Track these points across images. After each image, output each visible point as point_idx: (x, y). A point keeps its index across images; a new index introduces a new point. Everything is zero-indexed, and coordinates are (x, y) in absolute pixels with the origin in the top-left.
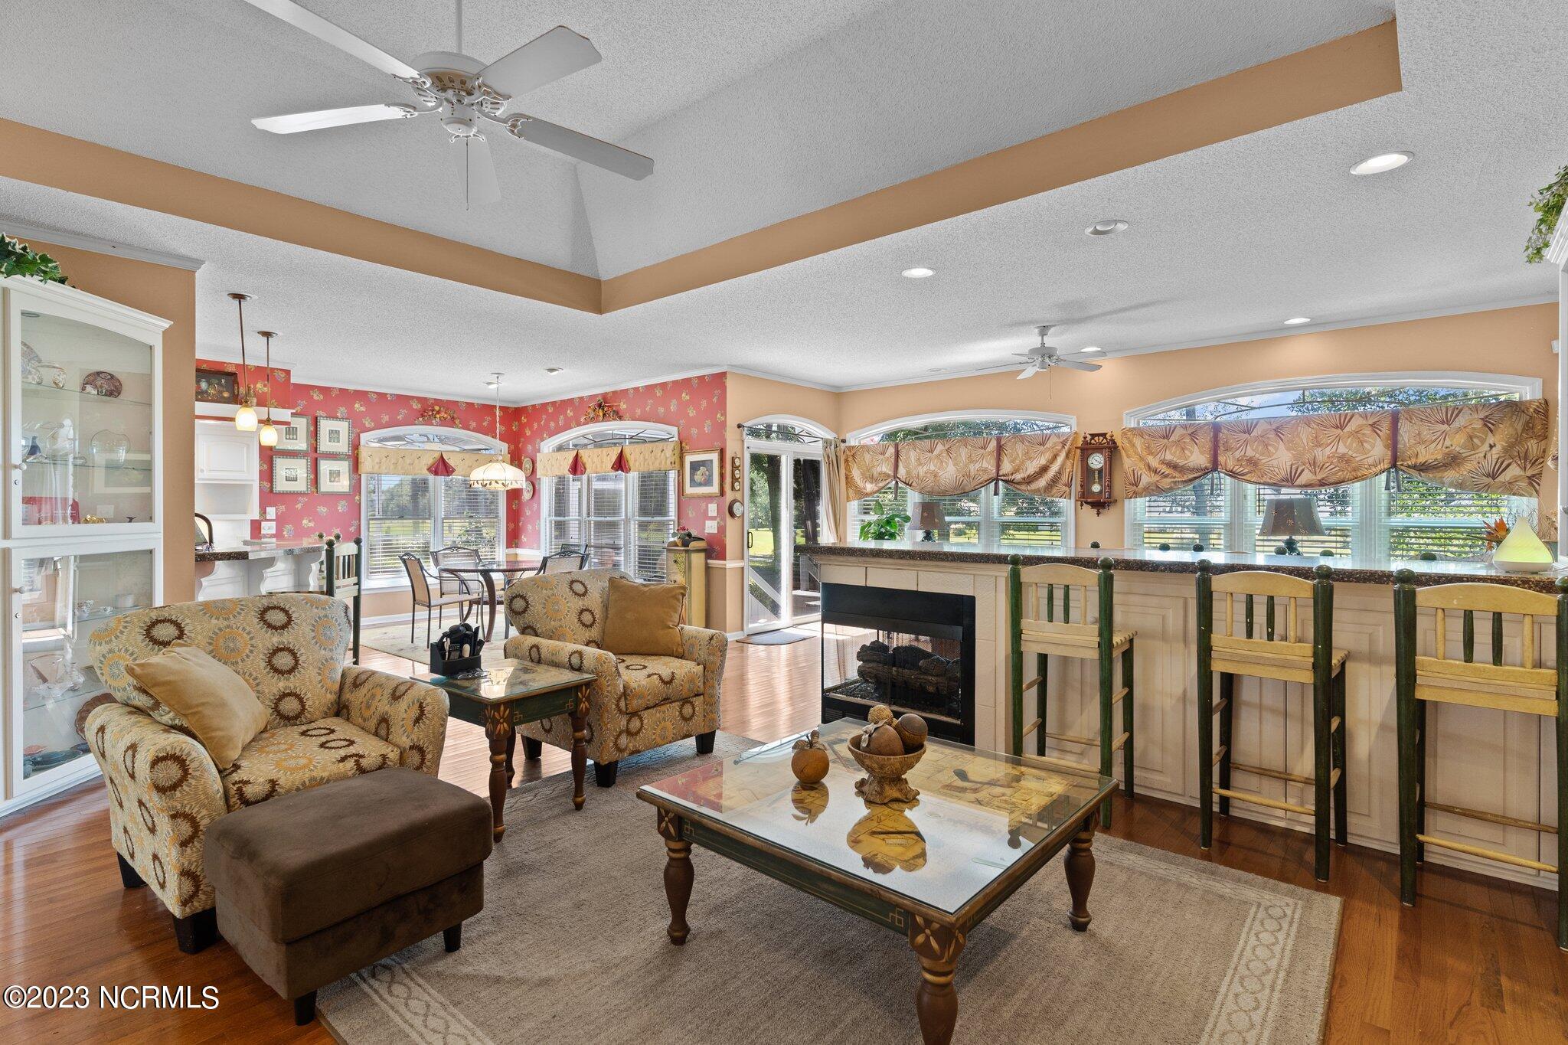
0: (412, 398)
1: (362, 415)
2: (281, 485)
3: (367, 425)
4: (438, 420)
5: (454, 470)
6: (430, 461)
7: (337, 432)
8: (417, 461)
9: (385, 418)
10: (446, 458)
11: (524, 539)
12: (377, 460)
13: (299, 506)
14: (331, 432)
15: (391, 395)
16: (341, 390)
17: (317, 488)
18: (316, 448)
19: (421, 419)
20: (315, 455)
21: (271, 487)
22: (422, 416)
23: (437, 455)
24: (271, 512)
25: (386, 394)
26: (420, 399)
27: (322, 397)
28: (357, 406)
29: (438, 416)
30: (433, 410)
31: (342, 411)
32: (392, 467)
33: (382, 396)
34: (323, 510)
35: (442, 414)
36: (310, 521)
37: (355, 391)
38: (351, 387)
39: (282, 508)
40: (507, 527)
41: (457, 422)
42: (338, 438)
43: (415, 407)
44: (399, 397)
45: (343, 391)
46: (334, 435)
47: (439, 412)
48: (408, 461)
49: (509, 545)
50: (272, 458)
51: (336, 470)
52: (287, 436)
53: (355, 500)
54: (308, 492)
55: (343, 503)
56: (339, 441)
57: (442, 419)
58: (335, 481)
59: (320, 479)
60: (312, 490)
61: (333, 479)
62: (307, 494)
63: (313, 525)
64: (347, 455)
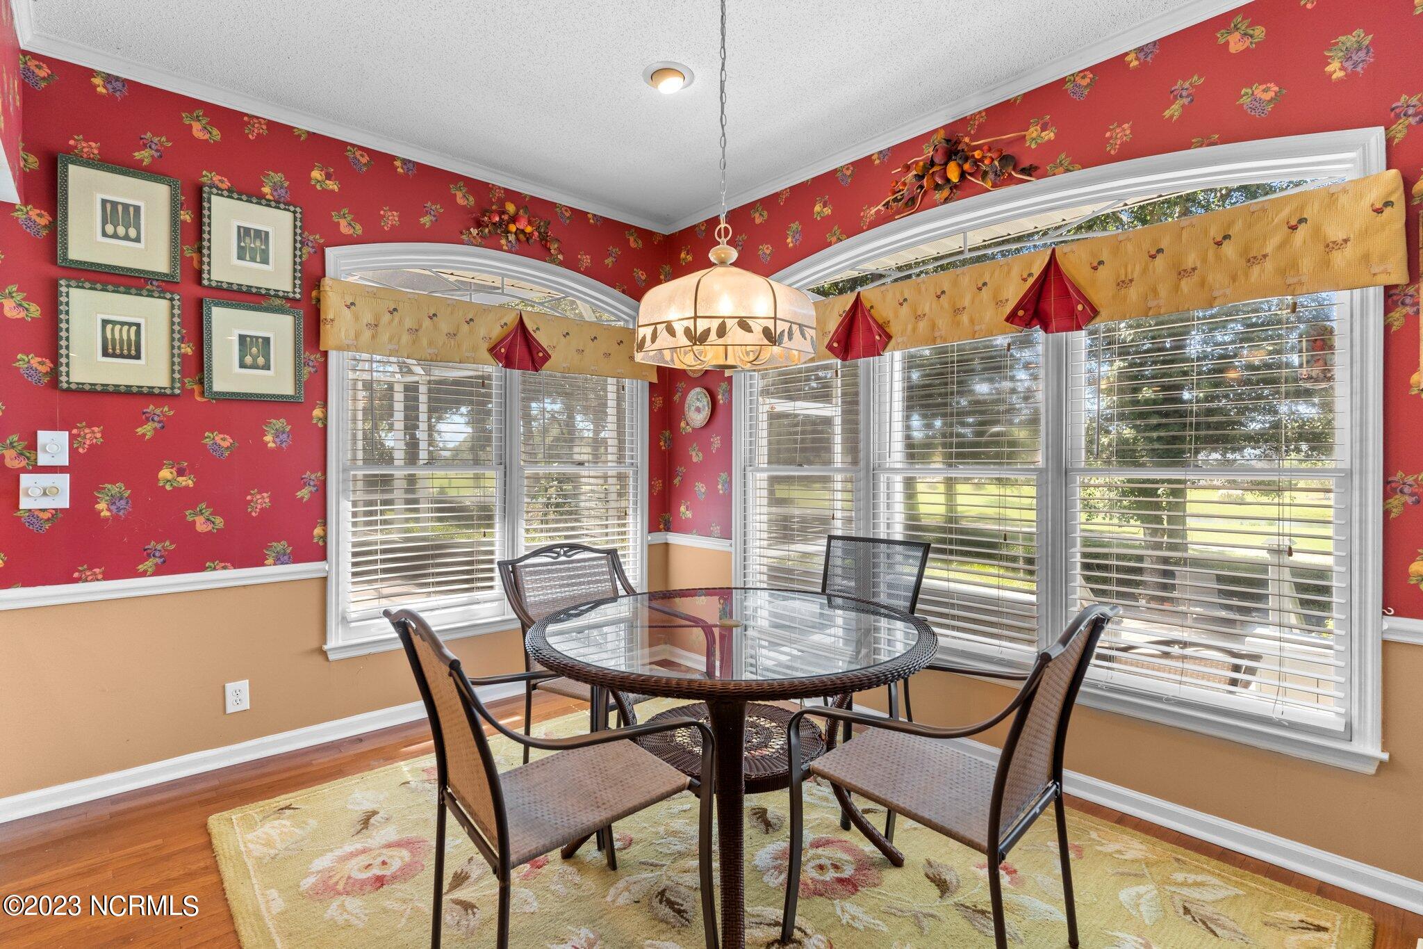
0: (454, 178)
1: (330, 200)
2: (90, 370)
3: (345, 229)
4: (512, 238)
5: (547, 357)
6: (496, 332)
7: (262, 236)
8: (465, 328)
9: (391, 218)
10: (530, 326)
11: (685, 512)
12: (368, 317)
13: (147, 430)
14: (243, 233)
15: (405, 162)
16: (271, 125)
17: (201, 382)
18: (199, 273)
19: (474, 231)
20: (196, 291)
21: (57, 374)
22: (479, 224)
23: (511, 319)
24: (55, 445)
25: (393, 158)
27: (216, 134)
28: (316, 174)
29: (513, 228)
30: (502, 212)
31: (272, 182)
32: (405, 338)
33: (382, 160)
34: (220, 441)
35: (522, 224)
36: (180, 473)
37: (312, 135)
38: (304, 123)
39: (93, 435)
40: (651, 487)
41: (554, 247)
42: (265, 252)
43: (460, 201)
44: (424, 171)
45: (279, 131)
46: (251, 242)
47: (514, 219)
48: (445, 327)
49: (654, 527)
50: (57, 288)
51: (257, 338)
52: (110, 229)
53: (312, 418)
54: (177, 391)
55: (279, 423)
56: (265, 261)
57: (522, 237)
58: (254, 366)
59: (210, 358)
60: (188, 386)
61: (248, 360)
62: (173, 396)
63: (190, 483)
64: (287, 299)
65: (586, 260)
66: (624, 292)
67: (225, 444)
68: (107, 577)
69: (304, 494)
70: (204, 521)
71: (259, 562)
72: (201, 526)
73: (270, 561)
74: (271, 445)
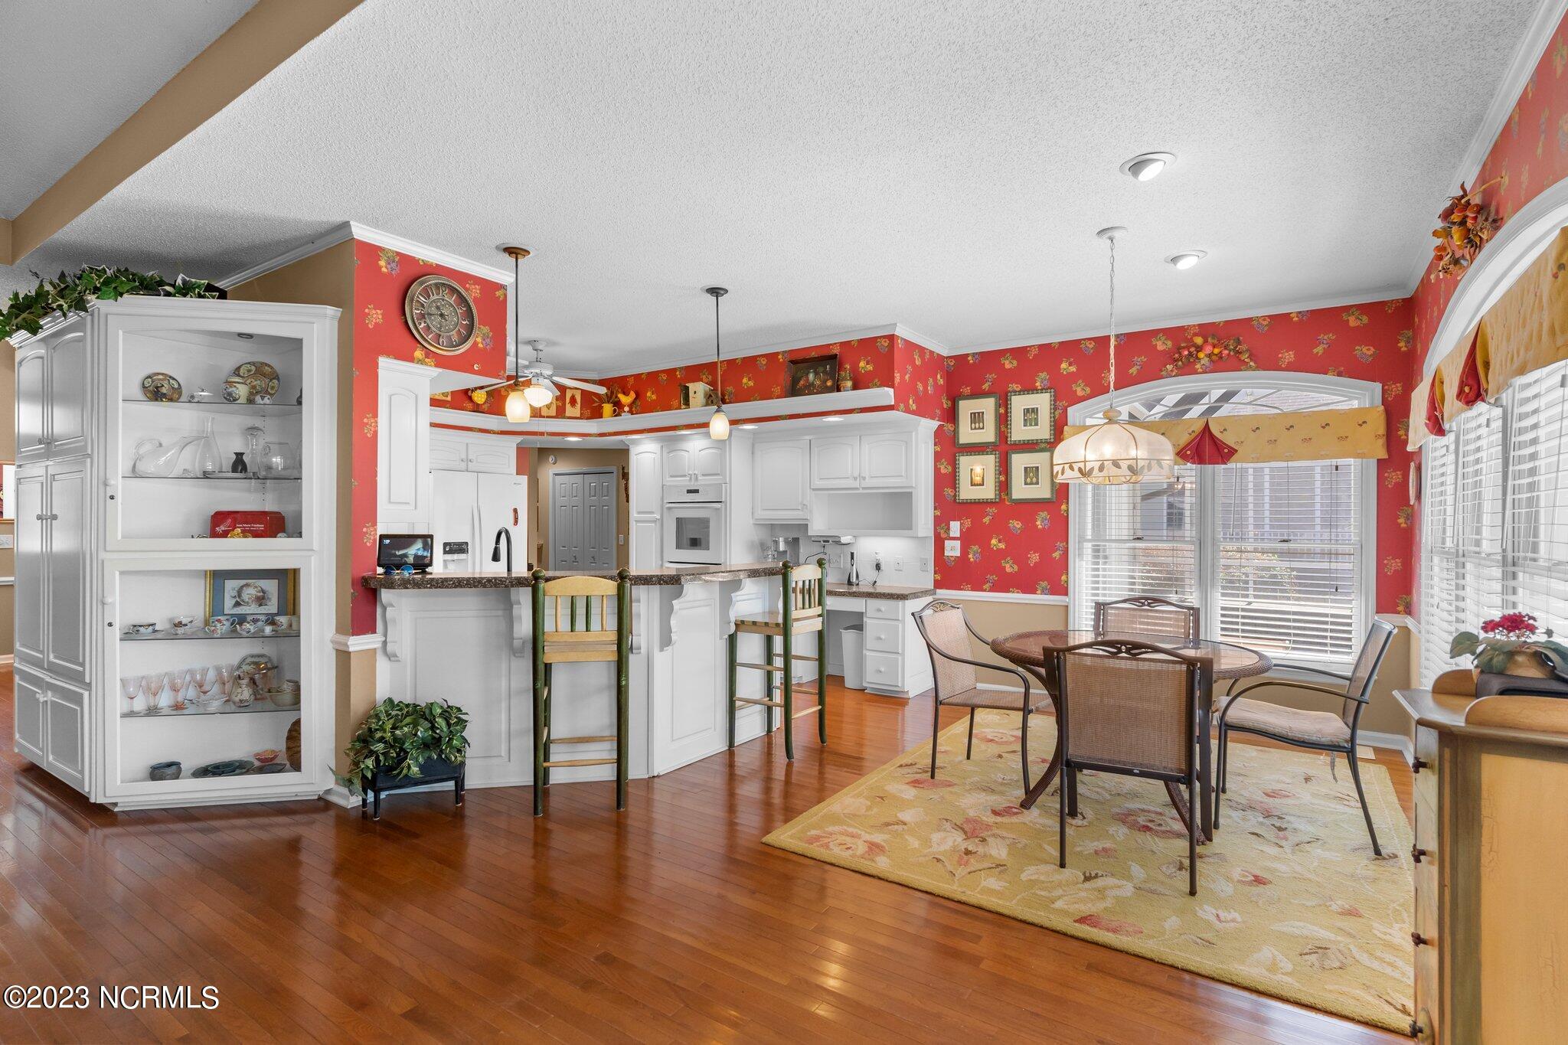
0: (1155, 333)
1: (1072, 378)
2: (967, 492)
3: (1080, 393)
4: (1203, 362)
5: (1232, 452)
6: (1184, 439)
7: (1035, 411)
9: (1109, 377)
10: (1215, 431)
13: (986, 520)
14: (1027, 411)
15: (1118, 335)
16: (1041, 347)
17: (1008, 494)
18: (1007, 438)
19: (1170, 367)
20: (1005, 448)
21: (955, 496)
22: (1173, 360)
23: (1198, 426)
24: (955, 528)
26: (1168, 332)
27: (1016, 363)
28: (1064, 366)
29: (1201, 355)
30: (1191, 346)
31: (1042, 378)
33: (1103, 342)
34: (1016, 525)
35: (1208, 350)
36: (1000, 541)
37: (1062, 343)
38: (1056, 339)
39: (968, 523)
40: (1382, 565)
41: (1246, 357)
42: (1036, 420)
43: (1160, 347)
44: (1131, 336)
45: (1045, 348)
46: (1031, 415)
47: (1201, 348)
49: (1387, 606)
50: (955, 456)
51: (1033, 467)
52: (973, 425)
53: (1061, 510)
54: (997, 500)
55: (1044, 514)
56: (1036, 424)
57: (1214, 357)
58: (1031, 484)
59: (1011, 483)
60: (1003, 497)
61: (1029, 480)
62: (995, 502)
63: (1003, 547)
64: (1048, 443)
65: (1289, 356)
66: (1340, 374)
67: (1018, 526)
68: (973, 590)
69: (1056, 555)
70: (1010, 567)
71: (1033, 591)
72: (1008, 570)
73: (1039, 592)
74: (1040, 527)
